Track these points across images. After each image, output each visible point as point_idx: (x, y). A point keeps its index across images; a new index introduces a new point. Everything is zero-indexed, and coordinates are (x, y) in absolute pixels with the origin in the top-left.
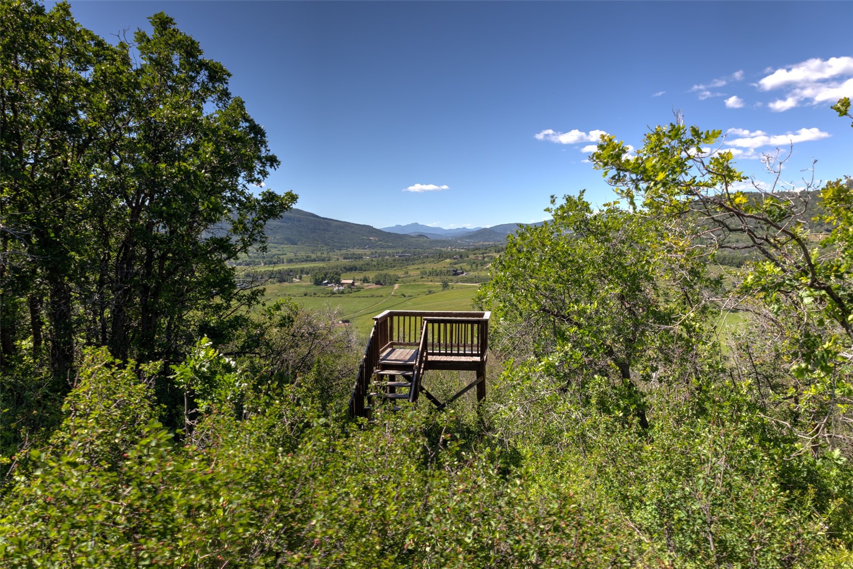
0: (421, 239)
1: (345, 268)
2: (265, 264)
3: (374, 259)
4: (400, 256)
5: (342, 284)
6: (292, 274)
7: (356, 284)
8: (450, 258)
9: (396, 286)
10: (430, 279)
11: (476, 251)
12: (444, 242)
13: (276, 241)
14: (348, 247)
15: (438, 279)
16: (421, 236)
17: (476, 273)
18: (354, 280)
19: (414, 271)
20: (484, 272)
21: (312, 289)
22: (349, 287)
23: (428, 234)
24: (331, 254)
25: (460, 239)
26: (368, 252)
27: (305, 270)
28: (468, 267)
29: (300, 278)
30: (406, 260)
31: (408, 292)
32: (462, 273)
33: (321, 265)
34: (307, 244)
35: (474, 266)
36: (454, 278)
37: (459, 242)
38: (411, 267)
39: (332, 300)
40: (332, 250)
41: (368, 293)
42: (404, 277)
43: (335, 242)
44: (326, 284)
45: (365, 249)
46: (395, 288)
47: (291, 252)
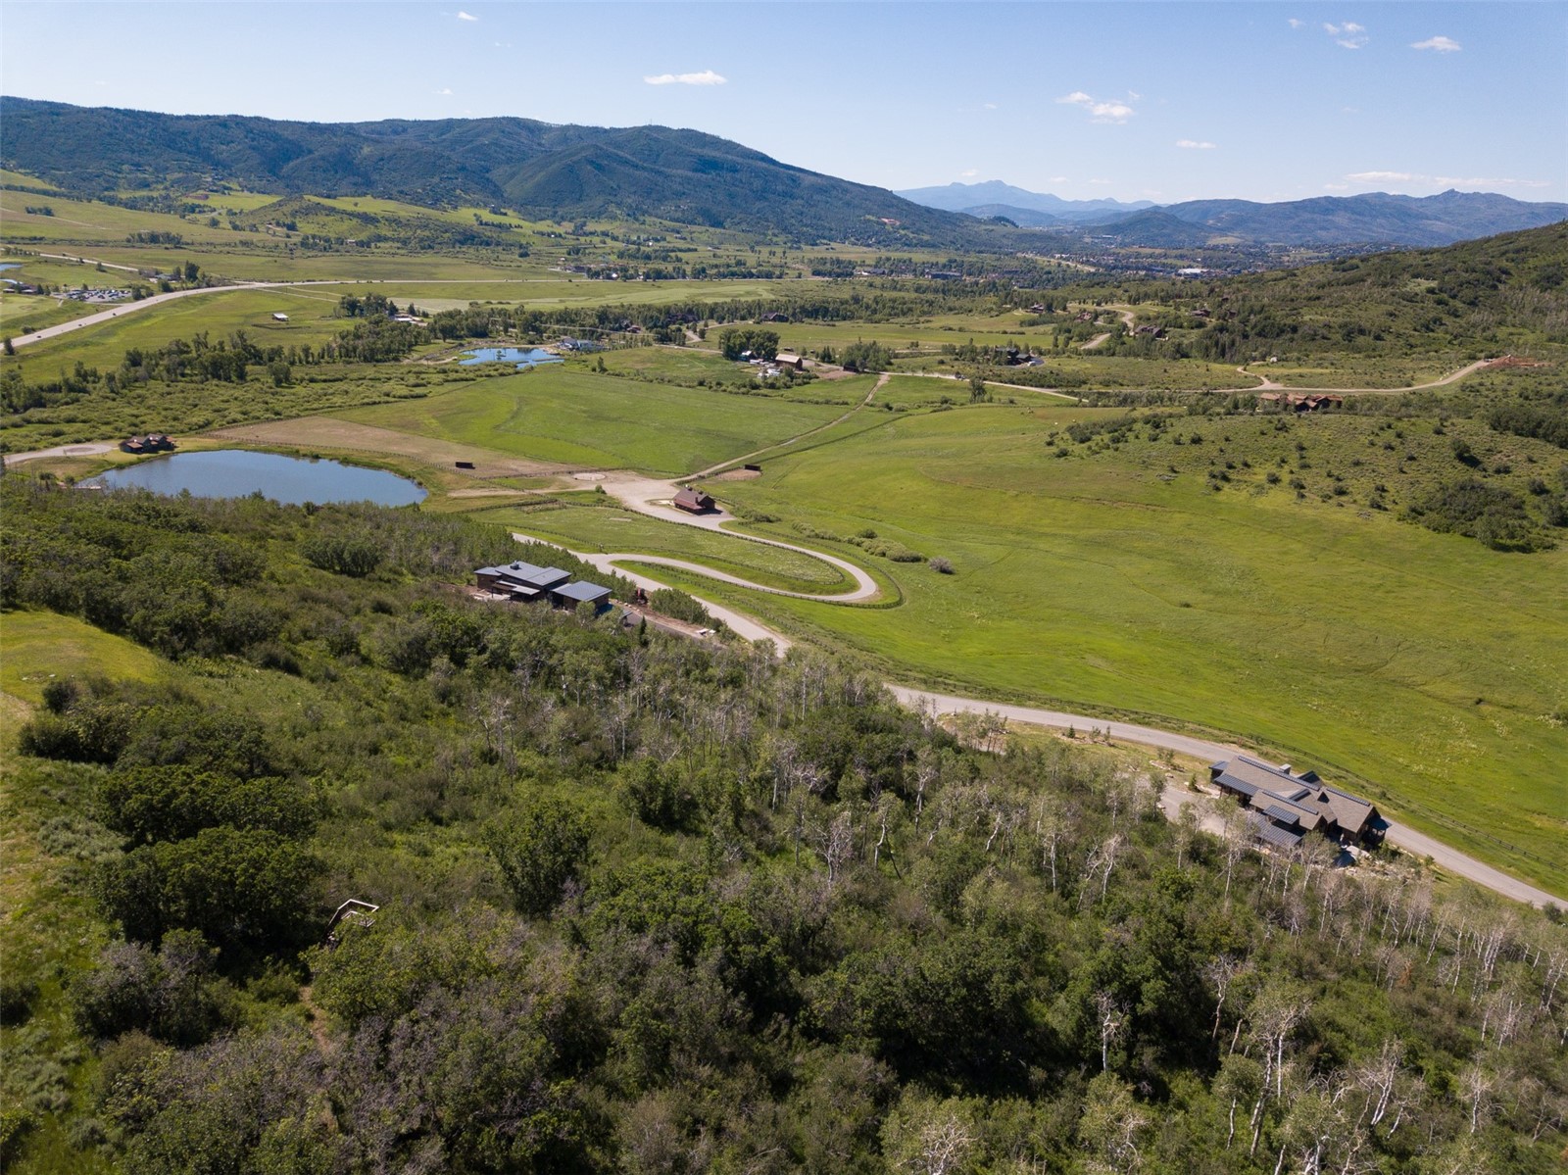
0: (1000, 229)
1: (803, 308)
3: (877, 280)
4: (934, 277)
5: (779, 361)
6: (690, 316)
7: (805, 365)
8: (1026, 307)
9: (885, 377)
10: (956, 368)
14: (831, 239)
15: (971, 368)
16: (1001, 219)
17: (1056, 363)
18: (804, 353)
19: (936, 335)
21: (718, 367)
22: (789, 373)
24: (790, 256)
25: (1093, 230)
26: (870, 255)
27: (720, 308)
29: (704, 332)
31: (900, 397)
32: (1027, 359)
33: (760, 289)
34: (744, 226)
36: (1007, 371)
38: (936, 321)
39: (747, 403)
40: (796, 244)
41: (822, 393)
42: (906, 356)
43: (806, 226)
44: (747, 359)
45: (869, 246)
46: (880, 383)
47: (707, 244)
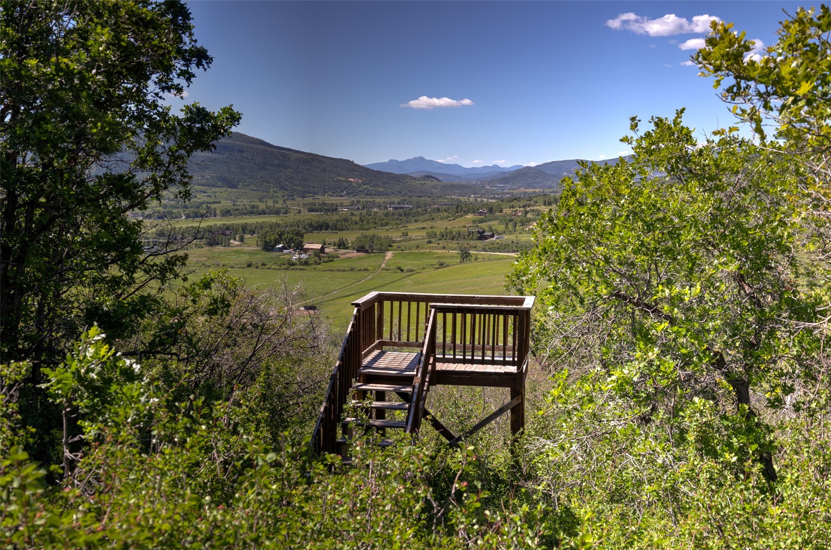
0: (429, 183)
1: (311, 225)
2: (188, 216)
3: (355, 212)
4: (396, 208)
5: (306, 251)
6: (228, 232)
7: (327, 250)
8: (474, 212)
9: (389, 255)
10: (441, 245)
11: (514, 203)
12: (465, 188)
13: (204, 181)
14: (315, 193)
15: (454, 244)
16: (429, 177)
17: (513, 237)
18: (324, 243)
19: (416, 231)
20: (525, 235)
21: (259, 256)
22: (316, 255)
23: (437, 174)
24: (289, 203)
25: (489, 183)
26: (346, 200)
27: (249, 228)
28: (501, 228)
29: (242, 239)
30: (405, 215)
31: (407, 264)
32: (492, 236)
33: (273, 219)
34: (252, 187)
35: (510, 226)
36: (479, 243)
37: (488, 187)
38: (412, 226)
39: (290, 273)
40: (291, 197)
41: (346, 265)
42: (401, 241)
43: (296, 185)
44: (281, 250)
45: (342, 196)
46: (387, 258)
47: (227, 199)
